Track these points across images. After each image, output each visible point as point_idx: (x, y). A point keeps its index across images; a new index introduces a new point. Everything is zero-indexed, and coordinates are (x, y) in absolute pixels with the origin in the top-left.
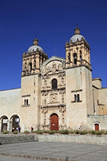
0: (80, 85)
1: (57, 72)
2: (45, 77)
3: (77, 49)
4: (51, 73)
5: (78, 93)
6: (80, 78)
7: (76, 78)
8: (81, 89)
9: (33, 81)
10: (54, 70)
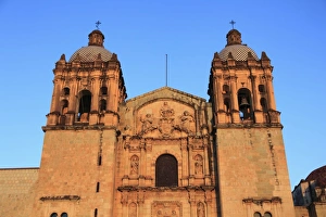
0: (273, 181)
1: (177, 135)
2: (135, 144)
3: (252, 78)
4: (155, 135)
5: (267, 207)
6: (269, 160)
7: (255, 159)
8: (275, 194)
9: (95, 152)
10: (167, 128)
